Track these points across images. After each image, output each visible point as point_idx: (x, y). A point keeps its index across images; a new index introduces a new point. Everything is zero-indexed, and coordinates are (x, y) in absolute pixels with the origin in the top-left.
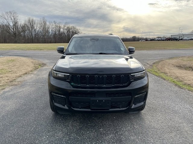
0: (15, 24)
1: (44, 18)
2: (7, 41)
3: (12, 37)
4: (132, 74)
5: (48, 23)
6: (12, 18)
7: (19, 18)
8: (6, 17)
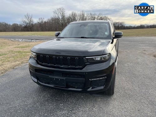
0: (63, 17)
1: (83, 11)
2: (58, 29)
3: (61, 27)
4: (86, 58)
5: (86, 15)
6: (61, 13)
7: (65, 13)
8: (57, 12)
